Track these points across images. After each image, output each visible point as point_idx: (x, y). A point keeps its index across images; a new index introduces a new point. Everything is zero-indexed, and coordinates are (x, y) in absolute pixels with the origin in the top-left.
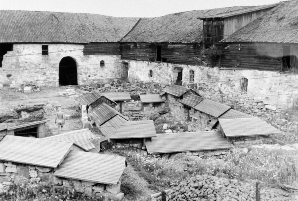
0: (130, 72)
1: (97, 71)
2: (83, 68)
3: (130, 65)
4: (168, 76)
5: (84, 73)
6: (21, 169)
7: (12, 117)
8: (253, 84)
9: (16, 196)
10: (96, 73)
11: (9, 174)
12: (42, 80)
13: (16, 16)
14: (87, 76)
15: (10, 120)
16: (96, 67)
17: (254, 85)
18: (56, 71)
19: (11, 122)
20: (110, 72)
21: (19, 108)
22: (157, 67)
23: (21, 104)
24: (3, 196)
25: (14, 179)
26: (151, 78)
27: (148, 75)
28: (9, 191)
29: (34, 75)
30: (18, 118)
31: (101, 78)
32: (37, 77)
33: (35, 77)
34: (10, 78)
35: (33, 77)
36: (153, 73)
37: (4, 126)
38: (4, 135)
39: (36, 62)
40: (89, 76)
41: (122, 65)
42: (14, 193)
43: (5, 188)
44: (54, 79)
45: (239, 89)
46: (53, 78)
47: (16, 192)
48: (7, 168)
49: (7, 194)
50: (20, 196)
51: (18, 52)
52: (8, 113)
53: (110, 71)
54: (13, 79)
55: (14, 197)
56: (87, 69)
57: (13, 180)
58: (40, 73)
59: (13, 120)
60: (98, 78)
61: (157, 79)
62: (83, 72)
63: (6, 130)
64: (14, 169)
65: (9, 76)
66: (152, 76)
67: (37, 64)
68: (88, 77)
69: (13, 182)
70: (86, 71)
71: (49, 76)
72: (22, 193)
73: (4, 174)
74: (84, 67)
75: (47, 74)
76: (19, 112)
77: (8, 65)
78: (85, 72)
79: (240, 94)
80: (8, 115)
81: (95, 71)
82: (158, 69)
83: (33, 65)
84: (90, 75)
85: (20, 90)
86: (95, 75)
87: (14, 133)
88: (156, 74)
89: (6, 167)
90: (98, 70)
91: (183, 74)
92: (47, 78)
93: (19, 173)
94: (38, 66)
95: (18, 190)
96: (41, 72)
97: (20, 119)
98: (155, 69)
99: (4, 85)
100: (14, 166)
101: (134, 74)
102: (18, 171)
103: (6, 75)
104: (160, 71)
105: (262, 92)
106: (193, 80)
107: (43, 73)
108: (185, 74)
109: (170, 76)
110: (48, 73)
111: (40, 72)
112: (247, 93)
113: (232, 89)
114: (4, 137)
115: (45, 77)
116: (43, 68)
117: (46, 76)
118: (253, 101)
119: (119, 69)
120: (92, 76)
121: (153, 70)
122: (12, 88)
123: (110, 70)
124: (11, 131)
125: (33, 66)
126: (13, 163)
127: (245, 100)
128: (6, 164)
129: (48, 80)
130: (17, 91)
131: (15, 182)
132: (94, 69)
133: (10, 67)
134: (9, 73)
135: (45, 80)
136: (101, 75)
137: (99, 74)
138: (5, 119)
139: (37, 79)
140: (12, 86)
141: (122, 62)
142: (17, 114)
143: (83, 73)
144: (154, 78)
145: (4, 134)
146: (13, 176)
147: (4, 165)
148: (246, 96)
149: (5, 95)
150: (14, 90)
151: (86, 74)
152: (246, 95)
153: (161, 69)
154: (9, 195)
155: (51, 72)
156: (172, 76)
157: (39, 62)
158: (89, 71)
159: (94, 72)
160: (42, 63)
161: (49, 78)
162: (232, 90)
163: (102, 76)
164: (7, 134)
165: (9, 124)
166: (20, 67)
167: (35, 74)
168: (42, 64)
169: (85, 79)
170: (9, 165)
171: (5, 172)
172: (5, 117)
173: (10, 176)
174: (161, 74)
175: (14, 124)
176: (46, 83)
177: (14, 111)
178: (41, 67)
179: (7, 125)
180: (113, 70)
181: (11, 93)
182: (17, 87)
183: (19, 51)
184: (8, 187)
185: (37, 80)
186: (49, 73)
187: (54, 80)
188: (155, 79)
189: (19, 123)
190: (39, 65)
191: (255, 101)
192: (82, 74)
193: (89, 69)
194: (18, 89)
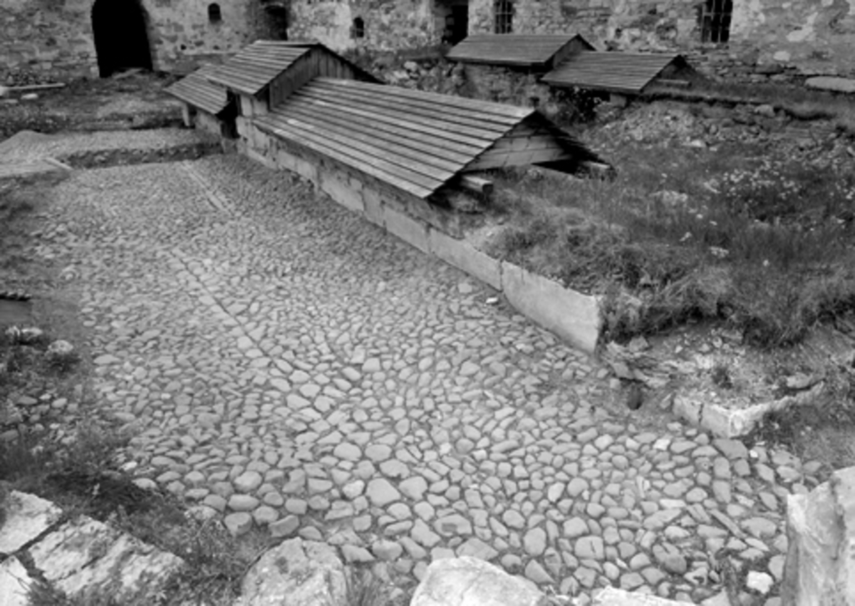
0: (292, 33)
1: (203, 34)
2: (162, 25)
3: (291, 12)
4: (417, 29)
5: (167, 38)
8: (756, 14)
10: (199, 38)
12: (48, 61)
14: (176, 48)
16: (200, 23)
17: (762, 17)
18: (85, 33)
20: (236, 36)
22: (377, 8)
26: (360, 41)
27: (349, 34)
29: (19, 45)
31: (214, 52)
32: (31, 52)
33: (24, 51)
35: (18, 52)
36: (365, 26)
39: (19, 9)
40: (183, 47)
41: (268, 16)
44: (82, 58)
45: (692, 35)
46: (80, 54)
53: (237, 33)
56: (173, 28)
58: (36, 40)
60: (207, 52)
61: (379, 42)
62: (163, 36)
66: (361, 35)
67: (23, 12)
68: (179, 49)
70: (173, 33)
71: (66, 48)
74: (165, 22)
75: (59, 43)
78: (168, 35)
79: (699, 53)
81: (197, 32)
82: (382, 12)
83: (11, 15)
84: (185, 44)
86: (199, 44)
88: (375, 26)
90: (206, 29)
91: (469, 16)
92: (61, 55)
94: (28, 19)
96: (41, 38)
98: (373, 14)
101: (306, 35)
104: (389, 16)
105: (794, 37)
106: (510, 29)
107: (46, 40)
108: (479, 15)
109: (424, 28)
110: (60, 39)
111: (35, 37)
112: (727, 48)
113: (663, 38)
115: (54, 53)
116: (45, 26)
117: (58, 47)
118: (750, 69)
119: (259, 28)
120: (192, 48)
121: (365, 18)
123: (236, 29)
125: (12, 19)
127: (717, 70)
129: (67, 59)
132: (194, 27)
135: (57, 60)
136: (214, 45)
137: (209, 42)
139: (32, 58)
141: (267, 9)
143: (162, 39)
144: (368, 38)
148: (724, 58)
151: (173, 39)
152: (726, 54)
153: (393, 12)
155: (70, 37)
156: (431, 26)
157: (30, 6)
158: (180, 34)
159: (195, 37)
160: (38, 10)
161: (69, 55)
162: (662, 42)
163: (216, 48)
167: (21, 42)
168: (38, 13)
169: (173, 56)
174: (392, 26)
176: (61, 68)
178: (37, 22)
180: (246, 31)
185: (33, 62)
186: (66, 39)
187: (84, 61)
188: (373, 41)
190: (31, 15)
191: (758, 70)
192: (160, 42)
193: (179, 28)
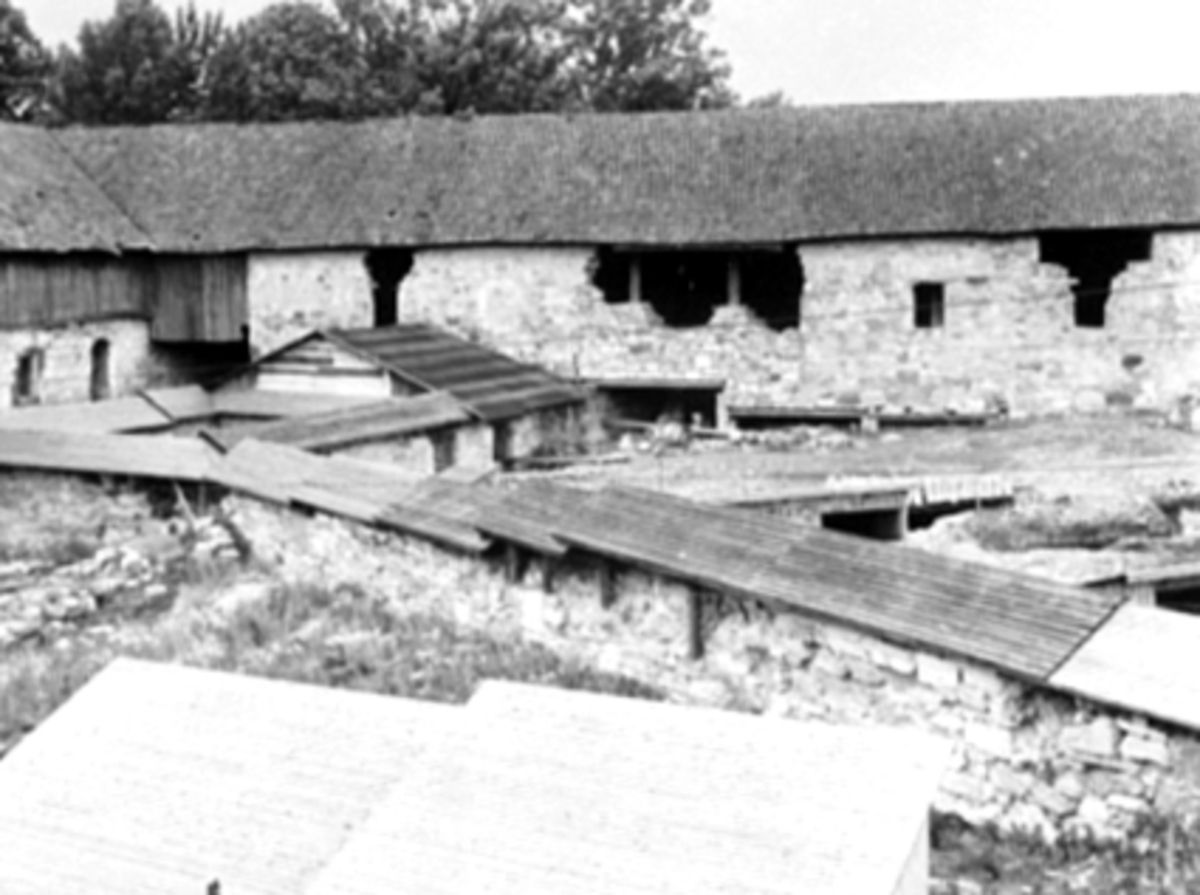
6: (1185, 753)
7: (1140, 529)
9: (1162, 862)
11: (1134, 768)
13: (1167, 116)
15: (1133, 540)
19: (1138, 547)
21: (1173, 494)
23: (1177, 477)
24: (1109, 855)
25: (1156, 791)
28: (1132, 835)
30: (1168, 534)
34: (1138, 369)
37: (1109, 562)
38: (1116, 599)
42: (1156, 847)
43: (1116, 822)
47: (1163, 845)
48: (1128, 740)
49: (1124, 847)
50: (1179, 866)
51: (1171, 264)
52: (1125, 509)
54: (1146, 374)
55: (1155, 865)
57: (1150, 794)
59: (1145, 539)
63: (1121, 581)
64: (1156, 747)
65: (1132, 362)
69: (1151, 802)
72: (1186, 855)
73: (1115, 764)
76: (1171, 509)
77: (1129, 318)
80: (1123, 519)
85: (1175, 417)
87: (1152, 598)
89: (1123, 734)
93: (1177, 769)
95: (1169, 836)
97: (1176, 540)
99: (1111, 399)
100: (1158, 736)
102: (1171, 758)
103: (1118, 359)
114: (1115, 608)
122: (1143, 413)
124: (1139, 584)
126: (1154, 722)
128: (1123, 724)
130: (1161, 422)
131: (1160, 802)
133: (1137, 328)
134: (1133, 351)
138: (1112, 535)
140: (1140, 402)
142: (1161, 517)
145: (1113, 595)
146: (1150, 777)
147: (1114, 726)
149: (1113, 438)
150: (1151, 419)
154: (1133, 854)
164: (1125, 599)
165: (1132, 556)
166: (1178, 327)
170: (1138, 728)
171: (1118, 756)
172: (1112, 525)
173: (1137, 776)
175: (1150, 558)
177: (1153, 506)
179: (1126, 562)
181: (1135, 430)
182: (1163, 407)
183: (1177, 261)
184: (1129, 822)
189: (1169, 554)
194: (1165, 415)
